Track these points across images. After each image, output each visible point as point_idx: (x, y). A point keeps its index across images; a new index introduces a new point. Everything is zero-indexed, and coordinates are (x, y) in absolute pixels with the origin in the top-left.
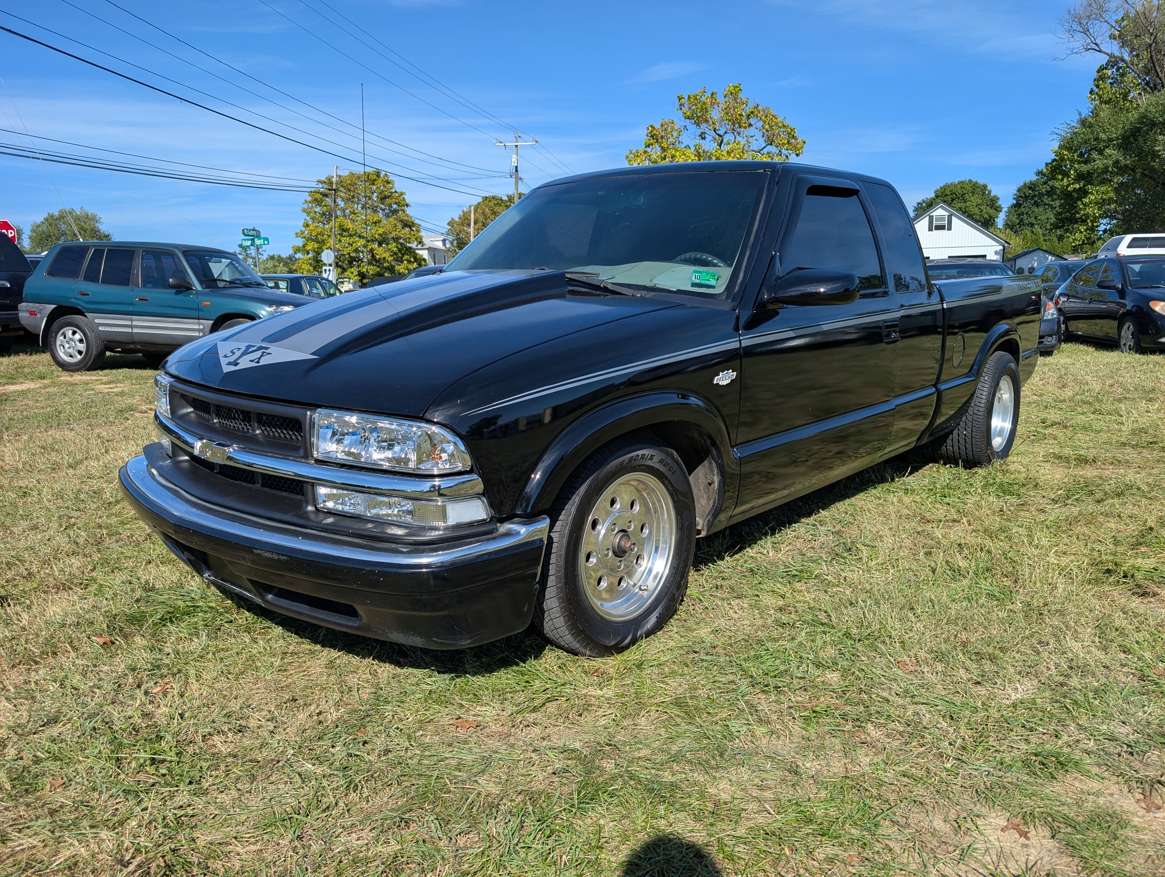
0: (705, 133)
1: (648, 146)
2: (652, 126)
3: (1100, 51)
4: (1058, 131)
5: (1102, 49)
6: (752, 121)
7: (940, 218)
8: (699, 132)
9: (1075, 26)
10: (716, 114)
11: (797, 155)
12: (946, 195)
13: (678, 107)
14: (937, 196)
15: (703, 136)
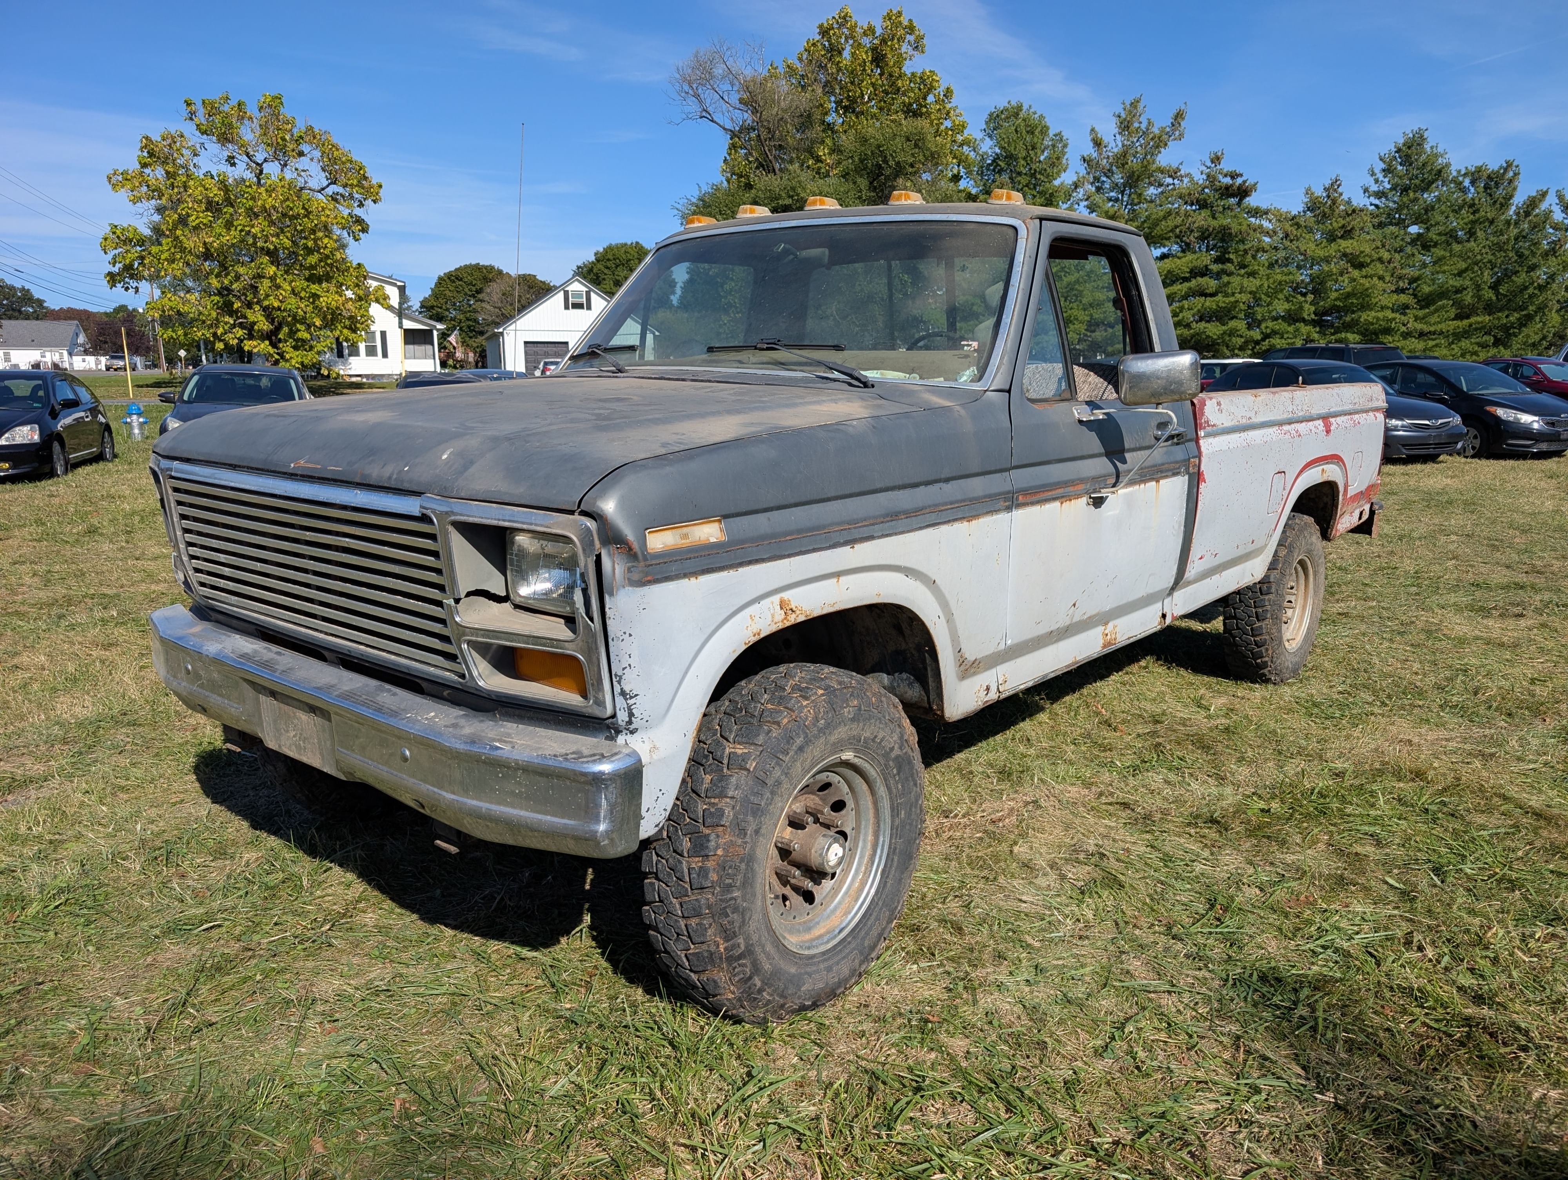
0: (233, 157)
1: (144, 165)
2: (147, 138)
3: (712, 121)
4: (679, 207)
5: (715, 119)
6: (305, 148)
7: (577, 294)
8: (226, 154)
9: (686, 87)
10: (248, 133)
11: (375, 202)
12: (608, 260)
13: (185, 114)
14: (598, 260)
15: (231, 161)
